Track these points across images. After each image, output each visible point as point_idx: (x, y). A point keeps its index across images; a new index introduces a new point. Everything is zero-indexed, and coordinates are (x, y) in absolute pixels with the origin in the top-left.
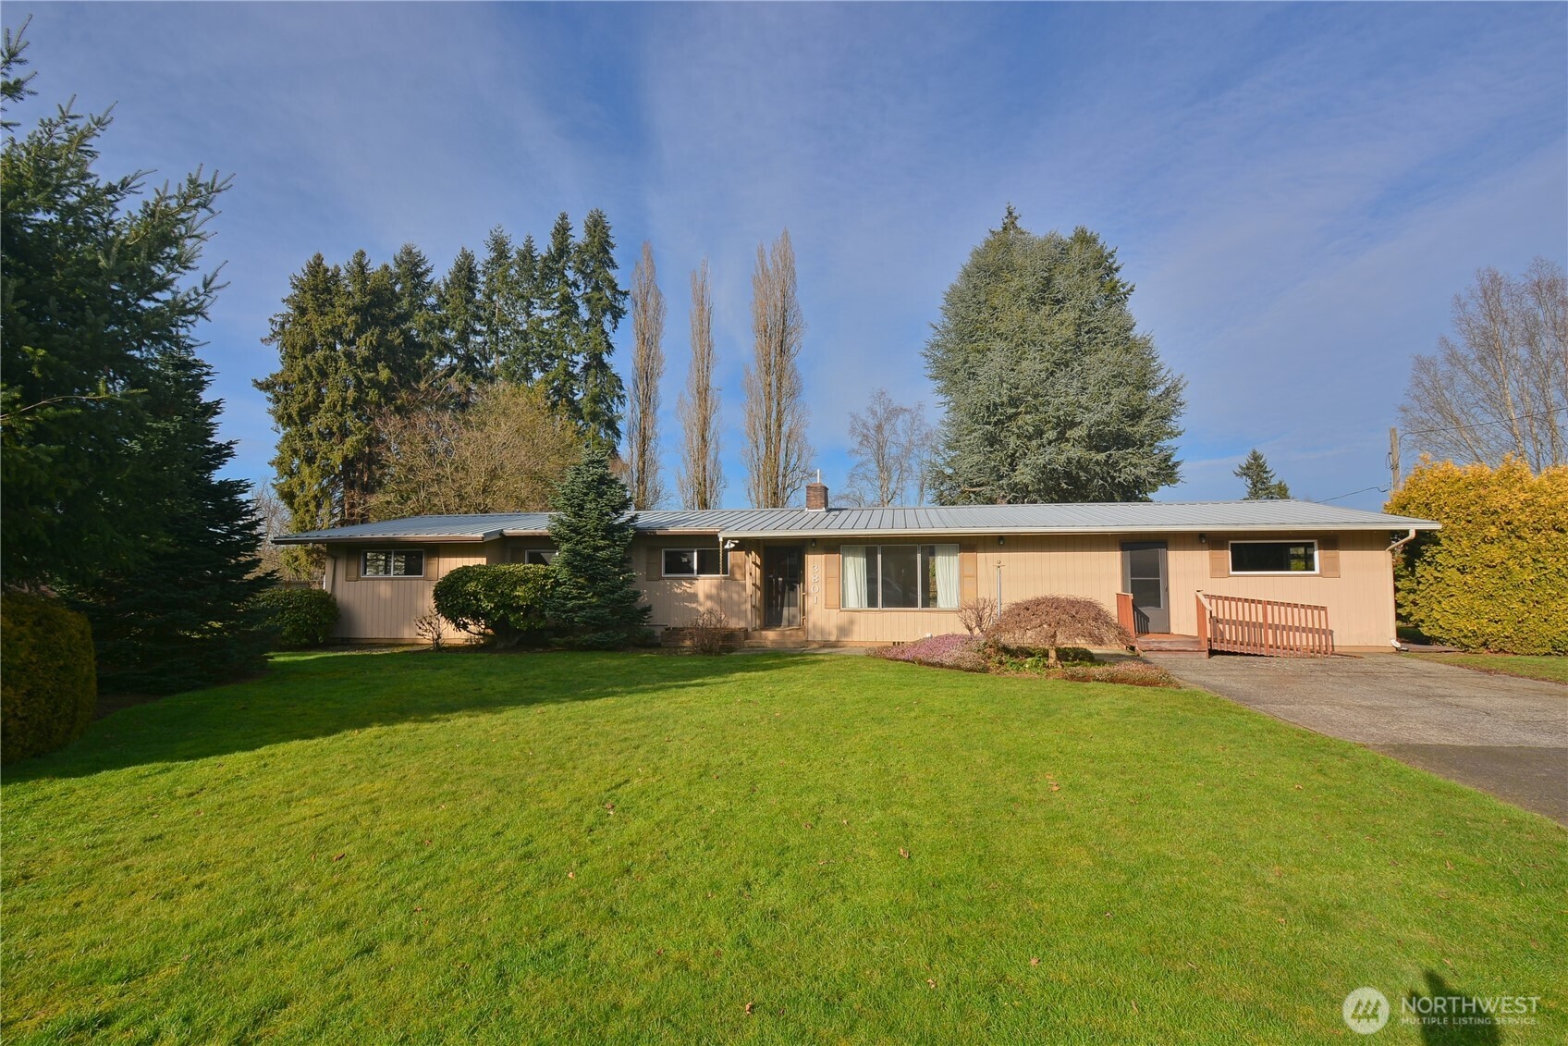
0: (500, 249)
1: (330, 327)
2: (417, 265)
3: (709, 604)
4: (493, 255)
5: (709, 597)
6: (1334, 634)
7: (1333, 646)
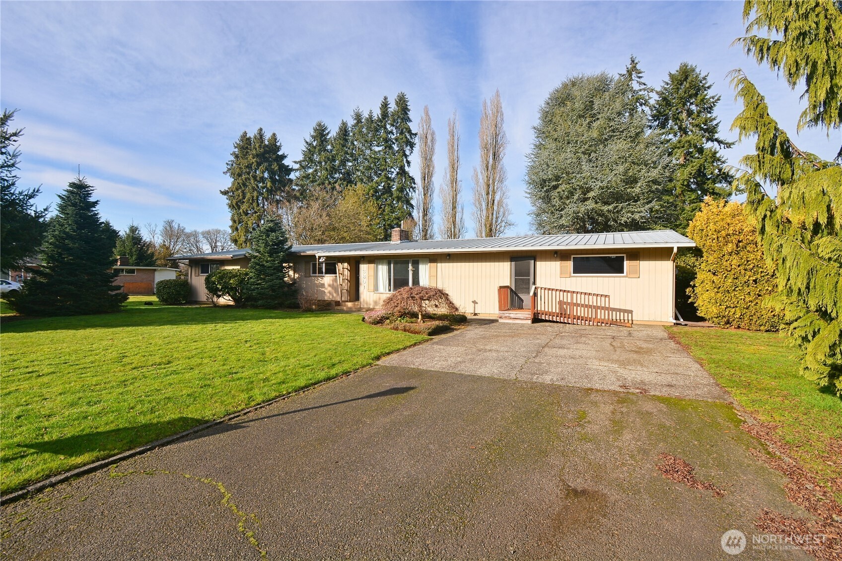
0: (358, 117)
1: (247, 164)
2: (323, 131)
3: (330, 289)
4: (355, 121)
5: (329, 285)
6: (633, 313)
7: (632, 320)
